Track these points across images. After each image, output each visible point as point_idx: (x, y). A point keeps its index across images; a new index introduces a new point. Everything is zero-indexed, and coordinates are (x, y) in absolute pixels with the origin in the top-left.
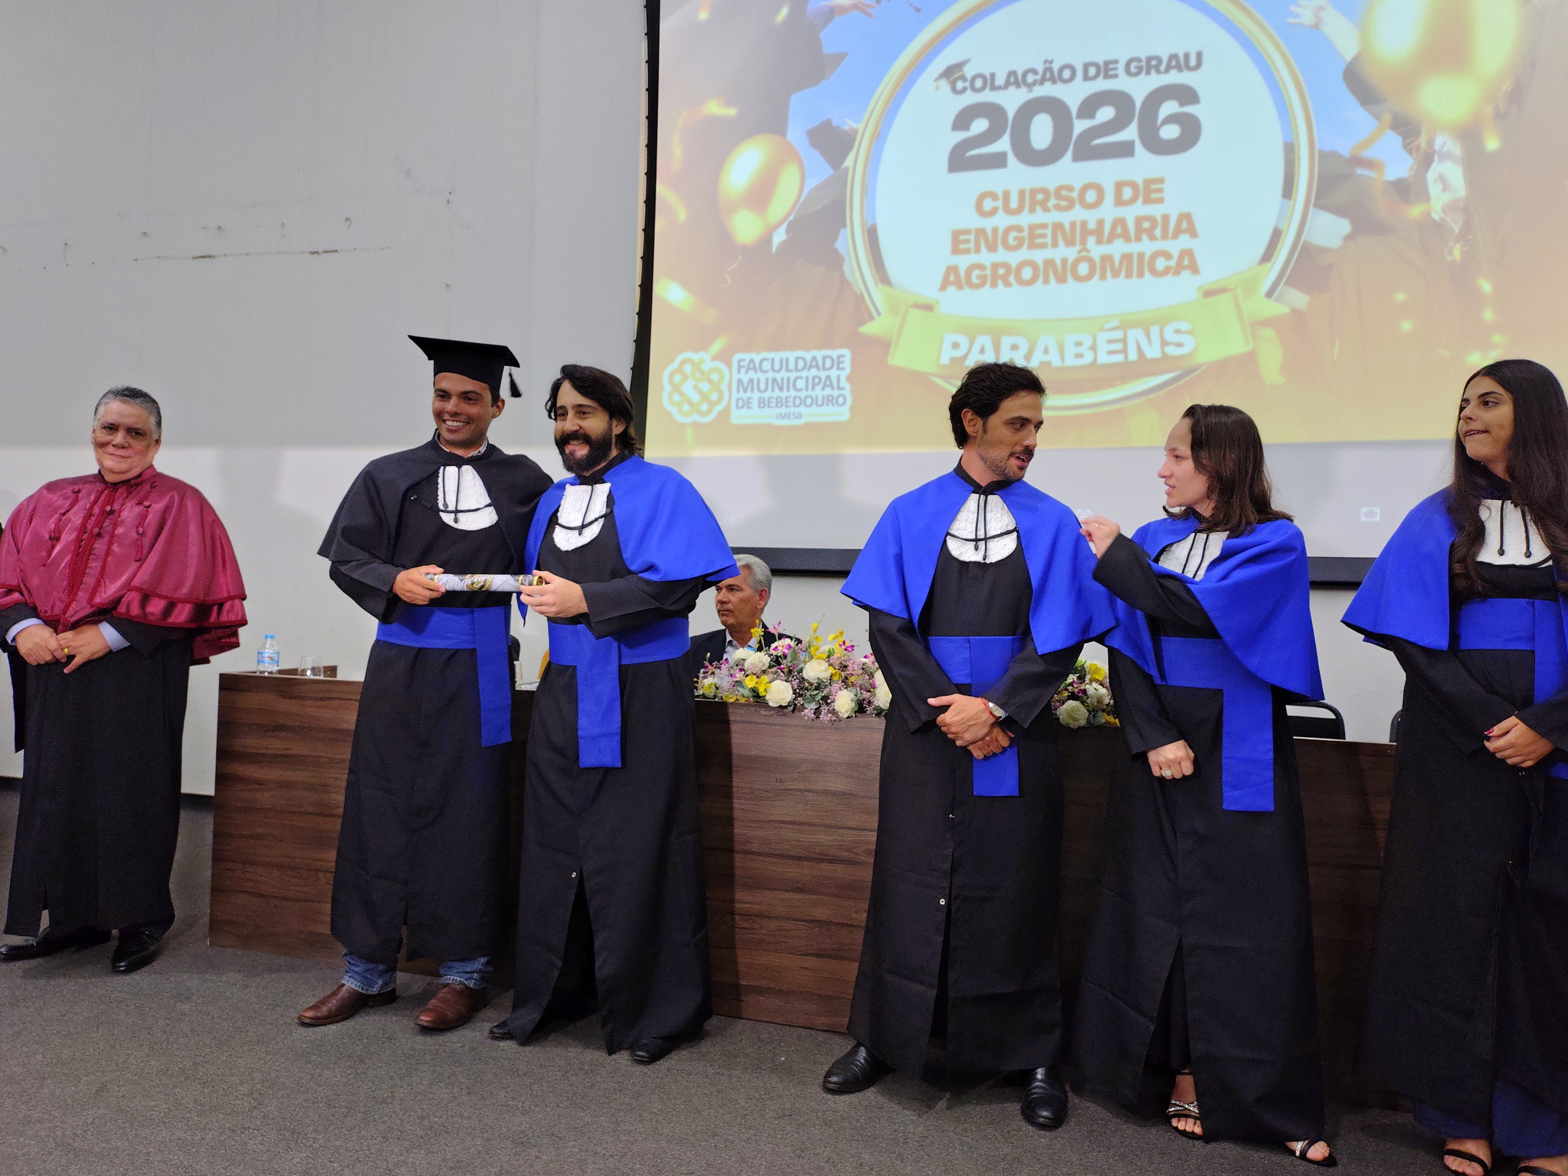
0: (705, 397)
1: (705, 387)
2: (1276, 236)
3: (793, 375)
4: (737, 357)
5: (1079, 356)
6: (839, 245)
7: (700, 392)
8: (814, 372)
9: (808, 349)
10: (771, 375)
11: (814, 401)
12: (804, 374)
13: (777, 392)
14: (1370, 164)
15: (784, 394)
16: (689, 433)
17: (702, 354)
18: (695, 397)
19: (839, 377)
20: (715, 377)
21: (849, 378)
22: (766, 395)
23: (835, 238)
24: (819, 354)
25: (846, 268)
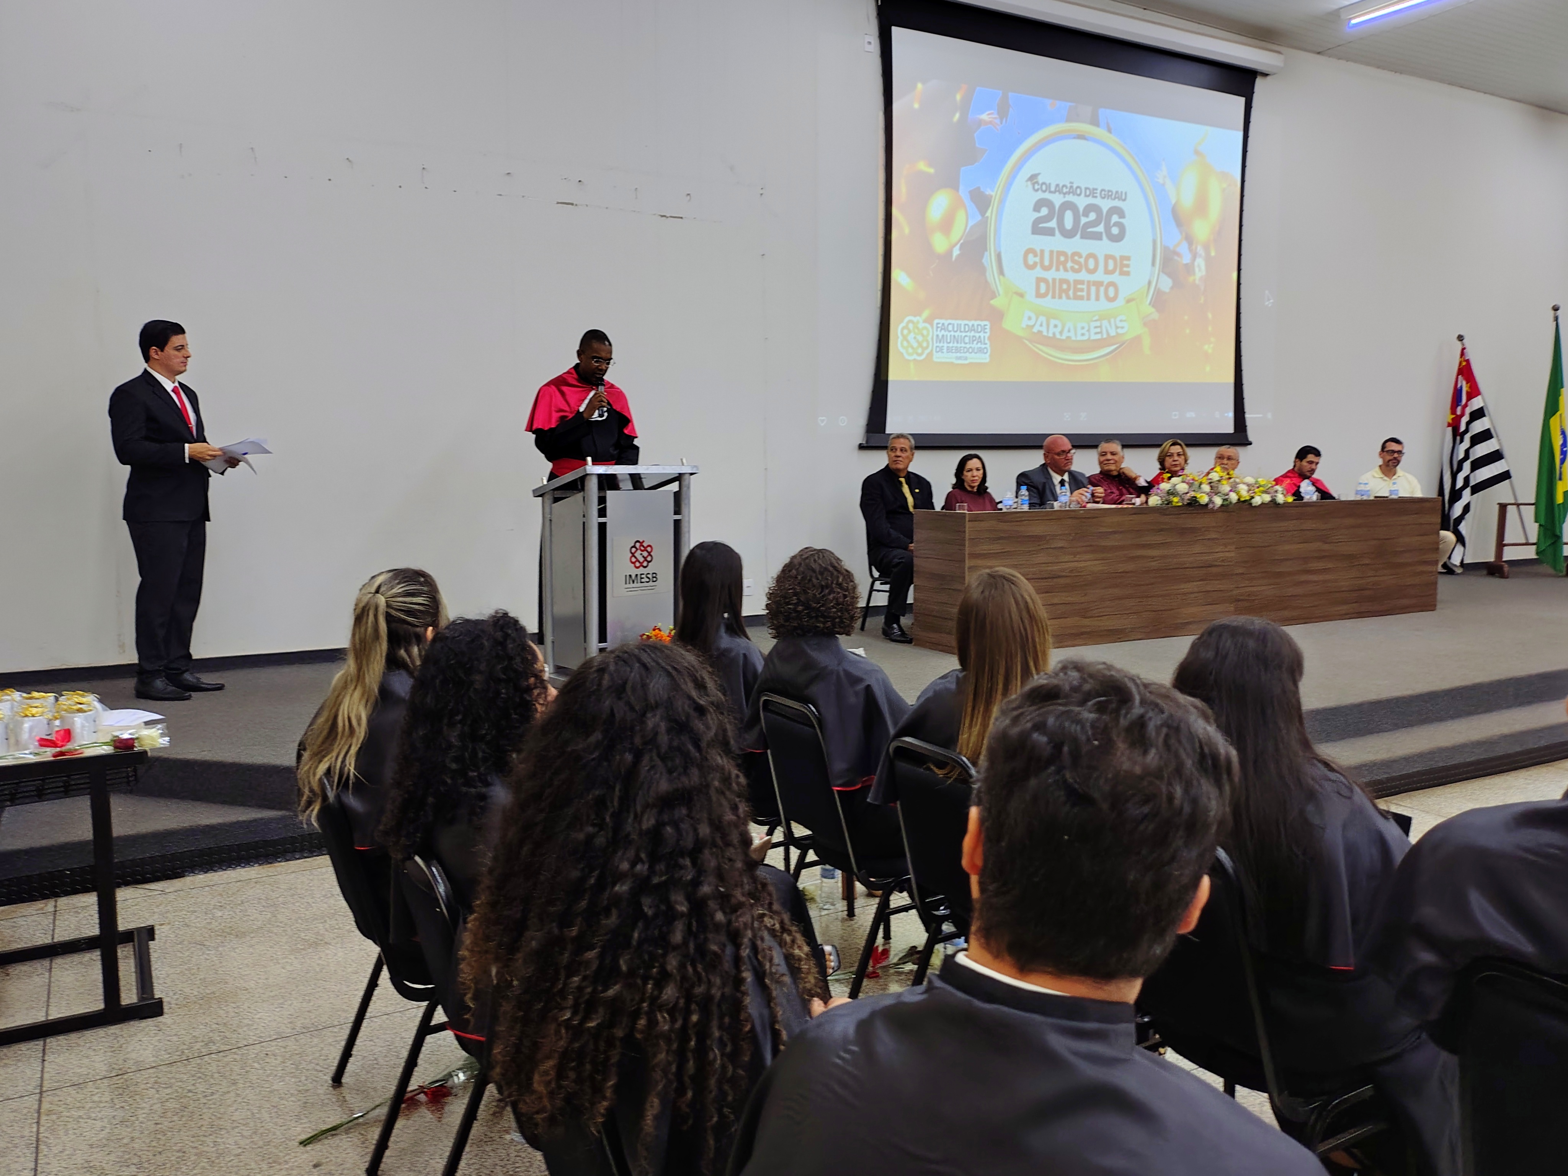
0: (920, 344)
1: (920, 338)
2: (1150, 283)
3: (964, 334)
4: (936, 321)
5: (1083, 335)
6: (984, 261)
7: (918, 341)
8: (973, 334)
9: (970, 320)
10: (952, 333)
11: (973, 349)
12: (968, 334)
13: (955, 345)
14: (1178, 255)
15: (959, 345)
16: (912, 365)
17: (918, 318)
18: (915, 345)
19: (984, 337)
20: (925, 332)
21: (989, 338)
22: (951, 345)
23: (982, 257)
24: (976, 323)
25: (987, 274)
